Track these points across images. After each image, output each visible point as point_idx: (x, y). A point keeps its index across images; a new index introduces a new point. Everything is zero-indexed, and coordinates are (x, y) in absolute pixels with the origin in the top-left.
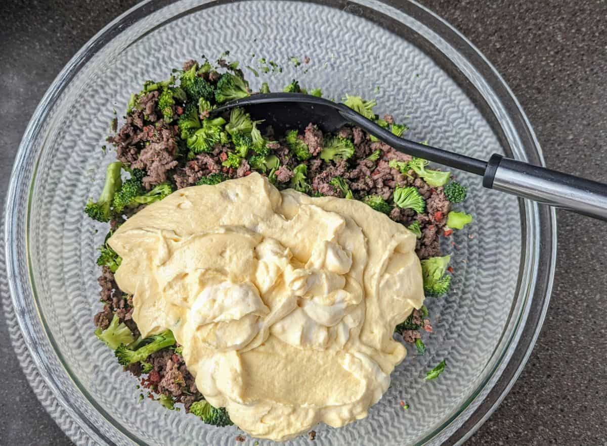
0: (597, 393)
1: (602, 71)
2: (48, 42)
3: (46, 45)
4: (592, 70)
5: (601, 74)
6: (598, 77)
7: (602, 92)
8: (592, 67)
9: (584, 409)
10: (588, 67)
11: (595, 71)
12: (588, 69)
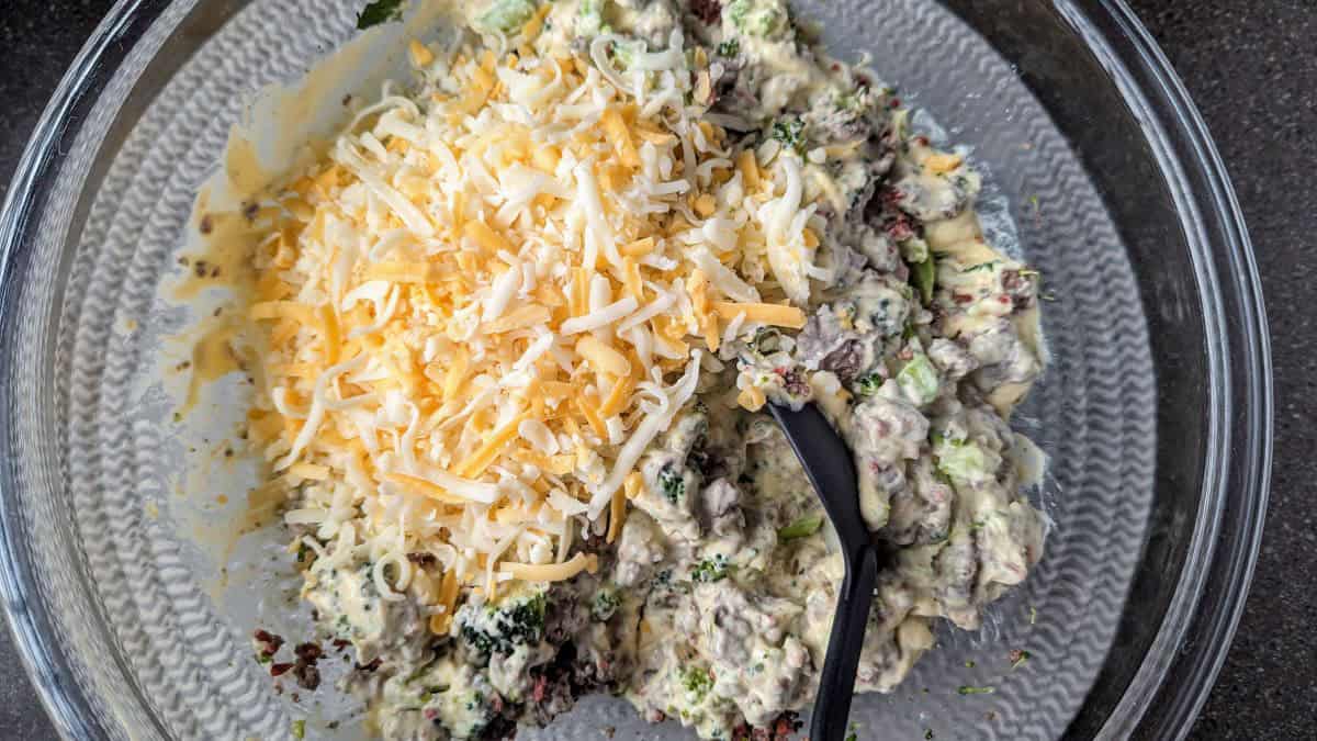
0: (1235, 689)
1: (1190, 17)
2: (30, 25)
3: (27, 31)
4: (1170, 16)
5: (1188, 24)
6: (1183, 29)
7: (1195, 60)
8: (1169, 10)
9: (1209, 725)
10: (1162, 9)
11: (1176, 17)
12: (1161, 15)
